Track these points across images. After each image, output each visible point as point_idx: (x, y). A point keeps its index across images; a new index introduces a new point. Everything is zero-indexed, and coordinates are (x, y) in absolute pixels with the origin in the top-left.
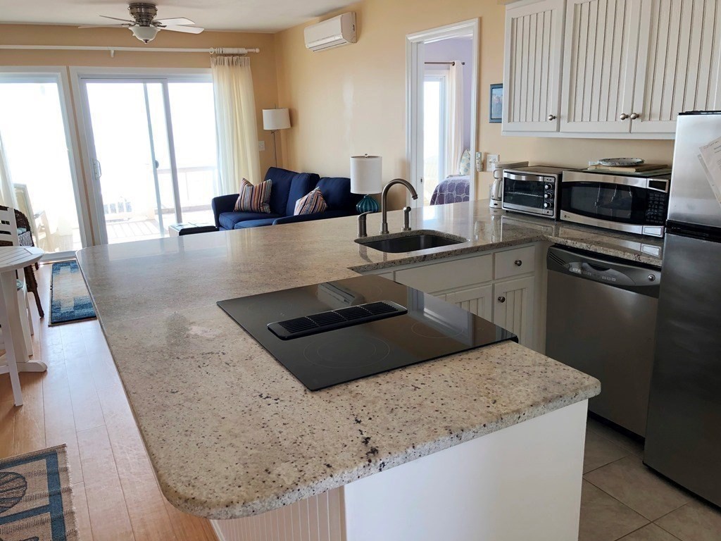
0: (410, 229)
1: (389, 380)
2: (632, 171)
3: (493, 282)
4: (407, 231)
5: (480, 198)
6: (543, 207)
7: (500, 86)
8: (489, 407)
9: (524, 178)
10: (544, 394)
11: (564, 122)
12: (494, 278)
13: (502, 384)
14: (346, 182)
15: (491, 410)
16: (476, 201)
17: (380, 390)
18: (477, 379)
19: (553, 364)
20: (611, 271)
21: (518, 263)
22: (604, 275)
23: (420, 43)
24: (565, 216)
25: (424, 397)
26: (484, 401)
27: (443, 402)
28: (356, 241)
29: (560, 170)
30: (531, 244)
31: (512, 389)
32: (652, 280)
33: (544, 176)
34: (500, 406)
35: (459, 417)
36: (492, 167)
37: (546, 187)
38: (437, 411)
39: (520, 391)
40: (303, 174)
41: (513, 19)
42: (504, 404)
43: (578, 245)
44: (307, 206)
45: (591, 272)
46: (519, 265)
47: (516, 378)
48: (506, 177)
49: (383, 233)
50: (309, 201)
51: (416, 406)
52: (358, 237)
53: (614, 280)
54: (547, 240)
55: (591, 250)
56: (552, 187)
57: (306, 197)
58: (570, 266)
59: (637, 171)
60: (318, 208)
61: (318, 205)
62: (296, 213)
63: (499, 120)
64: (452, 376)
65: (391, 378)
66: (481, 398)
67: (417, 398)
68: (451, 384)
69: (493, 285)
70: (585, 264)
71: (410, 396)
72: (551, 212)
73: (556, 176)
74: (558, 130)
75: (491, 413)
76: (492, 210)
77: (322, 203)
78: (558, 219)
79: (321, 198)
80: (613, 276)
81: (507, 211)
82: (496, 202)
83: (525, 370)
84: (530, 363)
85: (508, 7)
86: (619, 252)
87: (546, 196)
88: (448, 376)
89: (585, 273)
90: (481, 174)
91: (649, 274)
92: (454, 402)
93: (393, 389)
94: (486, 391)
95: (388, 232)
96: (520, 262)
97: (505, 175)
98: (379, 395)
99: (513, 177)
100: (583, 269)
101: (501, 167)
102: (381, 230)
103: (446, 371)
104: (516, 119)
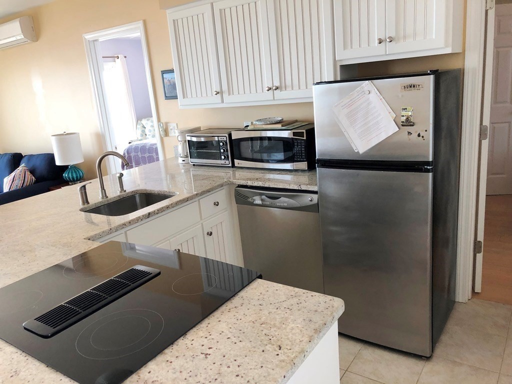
0: (125, 191)
1: (177, 354)
2: (279, 126)
3: (201, 222)
4: (123, 193)
5: (167, 158)
6: (221, 159)
7: (172, 71)
8: (278, 355)
9: (203, 139)
10: (313, 326)
11: (225, 96)
12: (201, 219)
13: (275, 325)
14: (51, 157)
15: (282, 358)
16: (165, 160)
17: (174, 369)
18: (253, 327)
19: (302, 294)
20: (282, 199)
21: (216, 204)
22: (278, 202)
23: (96, 40)
24: (238, 164)
25: (219, 363)
26: (271, 350)
27: (237, 363)
28: (82, 210)
29: (230, 130)
30: (222, 188)
31: (285, 329)
32: (311, 201)
33: (218, 136)
34: (286, 350)
35: (260, 376)
36: (175, 133)
37: (221, 144)
38: (237, 376)
39: (292, 329)
40: (6, 154)
41: (174, 20)
42: (289, 348)
43: (256, 184)
44: (16, 182)
45: (269, 201)
46: (217, 205)
47: (283, 316)
48: (189, 139)
49: (103, 198)
50: (17, 177)
51: (216, 377)
52: (82, 207)
53: (286, 205)
54: (233, 184)
55: (266, 186)
56: (225, 143)
57: (13, 174)
58: (254, 200)
59: (283, 126)
60: (27, 183)
61: (26, 180)
62: (6, 189)
63: (176, 97)
64: (231, 330)
65: (177, 351)
66: (267, 347)
67: (212, 367)
68: (234, 340)
69: (202, 224)
70: (264, 197)
71: (205, 367)
72: (227, 162)
73: (227, 136)
74: (223, 102)
75: (283, 361)
76: (181, 166)
77: (30, 178)
78: (233, 166)
79: (28, 173)
80: (285, 202)
81: (194, 165)
82: (183, 159)
83: (285, 305)
84: (284, 298)
85: (168, 11)
86: (286, 185)
87: (222, 151)
88: (228, 332)
89: (265, 203)
90: (165, 139)
91: (309, 197)
92: (247, 359)
93: (186, 364)
94: (267, 338)
95: (107, 197)
96: (218, 202)
97: (189, 138)
98: (175, 376)
99: (194, 139)
100: (262, 200)
101: (183, 133)
102: (101, 196)
103: (223, 326)
104: (189, 96)
